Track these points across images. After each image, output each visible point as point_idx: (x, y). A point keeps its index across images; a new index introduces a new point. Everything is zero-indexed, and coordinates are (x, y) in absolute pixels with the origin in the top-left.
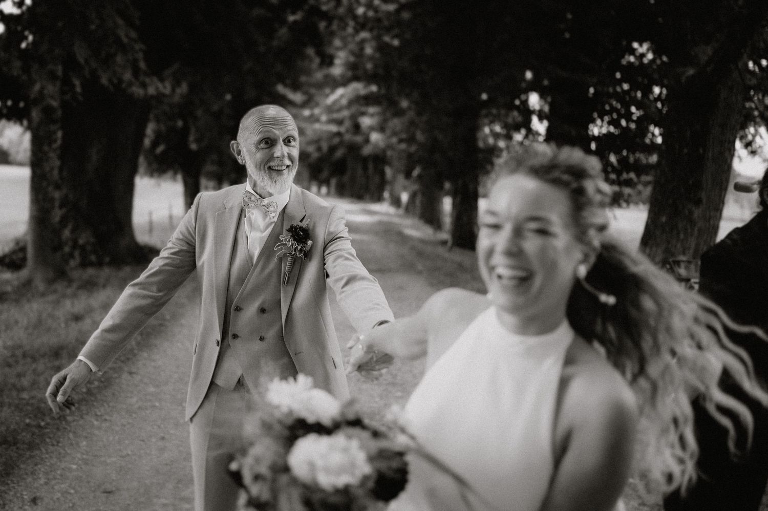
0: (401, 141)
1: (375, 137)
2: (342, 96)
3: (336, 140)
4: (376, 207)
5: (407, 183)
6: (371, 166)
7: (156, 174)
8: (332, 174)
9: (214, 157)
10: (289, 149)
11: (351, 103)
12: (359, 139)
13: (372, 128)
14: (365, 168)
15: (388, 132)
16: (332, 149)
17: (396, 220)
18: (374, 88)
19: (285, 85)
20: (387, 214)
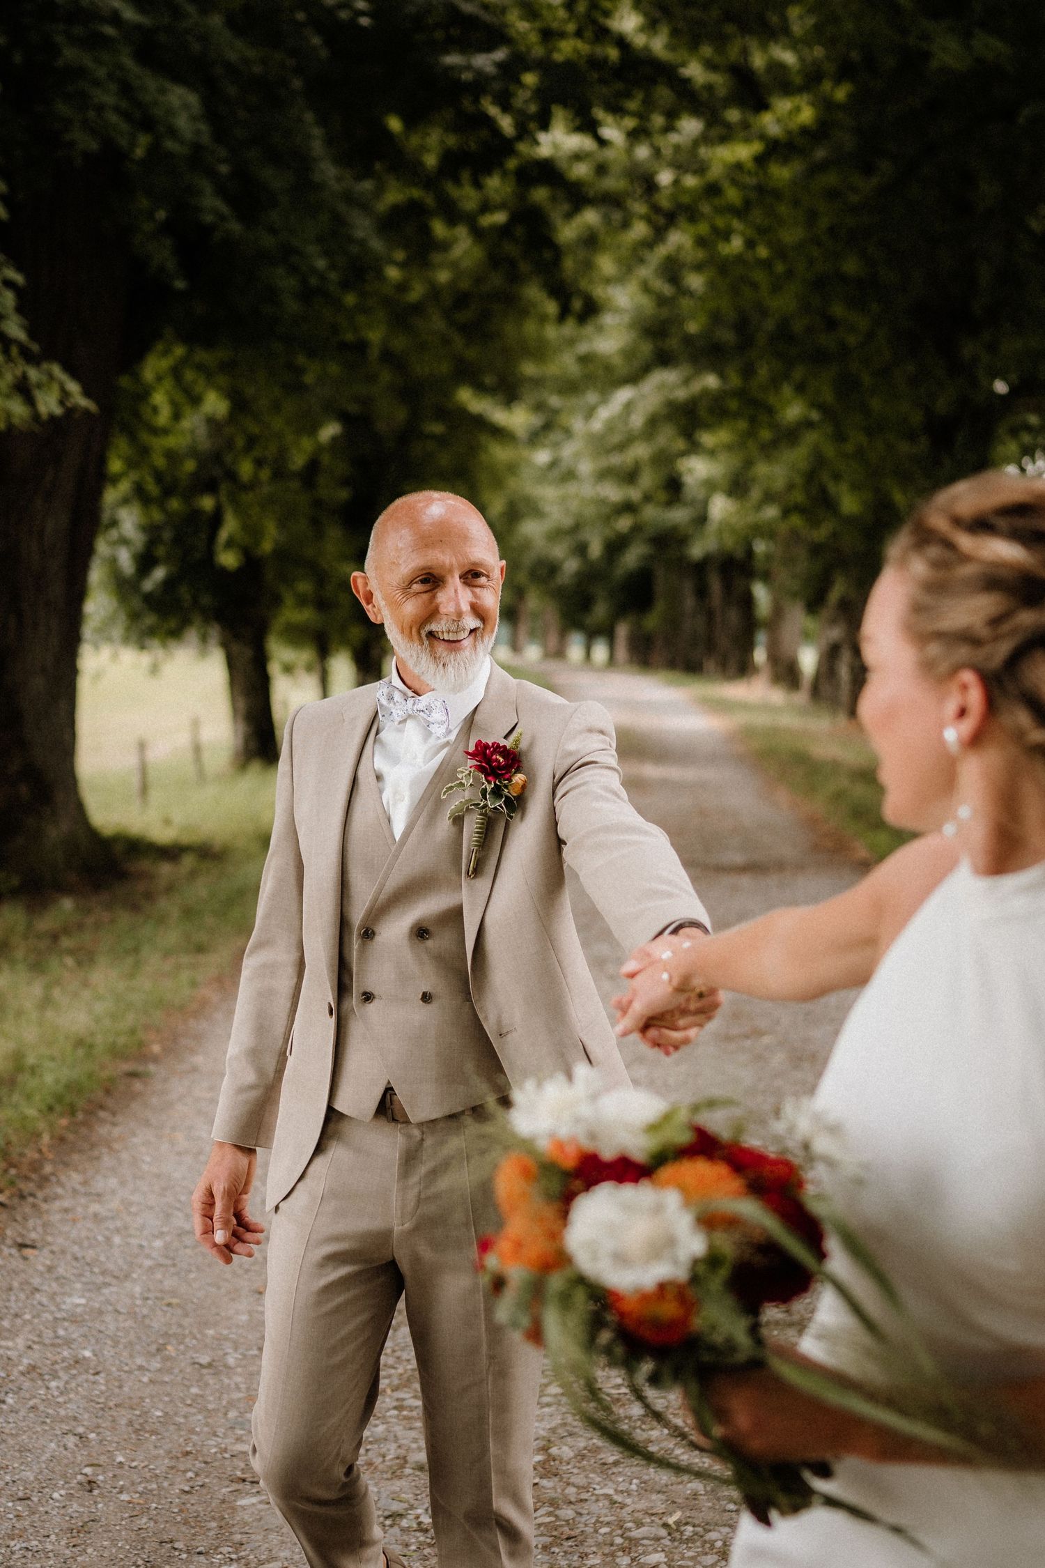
0: (786, 512)
1: (720, 507)
2: (629, 407)
3: (624, 523)
4: (736, 691)
5: (809, 623)
6: (715, 585)
7: (155, 643)
8: (620, 611)
9: (305, 587)
10: (473, 593)
11: (653, 423)
12: (679, 516)
13: (710, 486)
14: (702, 592)
15: (756, 494)
16: (615, 546)
17: (789, 721)
18: (711, 381)
19: (481, 388)
20: (766, 708)
